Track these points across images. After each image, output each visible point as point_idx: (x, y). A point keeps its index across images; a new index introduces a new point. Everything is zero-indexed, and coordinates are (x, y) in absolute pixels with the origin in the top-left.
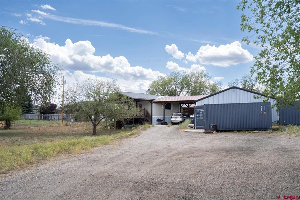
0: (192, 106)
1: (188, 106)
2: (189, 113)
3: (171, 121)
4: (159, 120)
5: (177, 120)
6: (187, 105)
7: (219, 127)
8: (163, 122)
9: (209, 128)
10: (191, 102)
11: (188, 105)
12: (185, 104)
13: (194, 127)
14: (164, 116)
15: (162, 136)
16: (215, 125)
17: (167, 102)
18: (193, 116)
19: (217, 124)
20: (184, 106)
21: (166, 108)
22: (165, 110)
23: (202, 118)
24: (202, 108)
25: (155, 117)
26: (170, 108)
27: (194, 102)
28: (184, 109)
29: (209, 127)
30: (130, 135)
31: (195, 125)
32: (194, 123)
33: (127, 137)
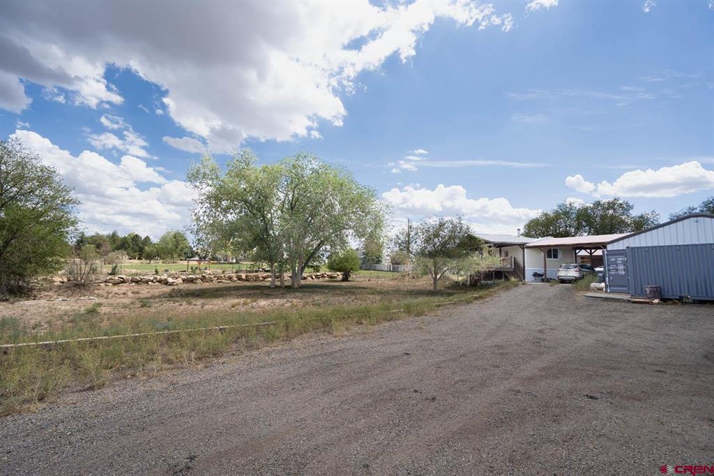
0: (599, 253)
1: (591, 253)
2: (592, 264)
3: (559, 277)
4: (536, 275)
5: (569, 275)
6: (589, 251)
7: (666, 292)
8: (543, 277)
9: (642, 292)
10: (597, 245)
11: (591, 251)
12: (585, 249)
13: (604, 290)
14: (545, 268)
15: (535, 304)
16: (657, 288)
17: (549, 246)
18: (602, 269)
19: (661, 285)
20: (583, 253)
21: (549, 256)
22: (547, 259)
23: (623, 273)
24: (623, 254)
25: (529, 270)
26: (555, 256)
27: (602, 246)
28: (583, 257)
29: (642, 289)
30: (476, 299)
31: (606, 286)
32: (604, 281)
33: (468, 302)
